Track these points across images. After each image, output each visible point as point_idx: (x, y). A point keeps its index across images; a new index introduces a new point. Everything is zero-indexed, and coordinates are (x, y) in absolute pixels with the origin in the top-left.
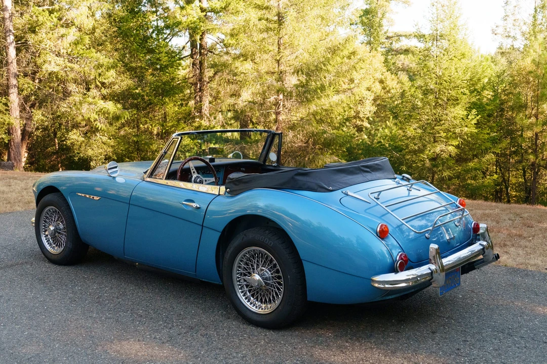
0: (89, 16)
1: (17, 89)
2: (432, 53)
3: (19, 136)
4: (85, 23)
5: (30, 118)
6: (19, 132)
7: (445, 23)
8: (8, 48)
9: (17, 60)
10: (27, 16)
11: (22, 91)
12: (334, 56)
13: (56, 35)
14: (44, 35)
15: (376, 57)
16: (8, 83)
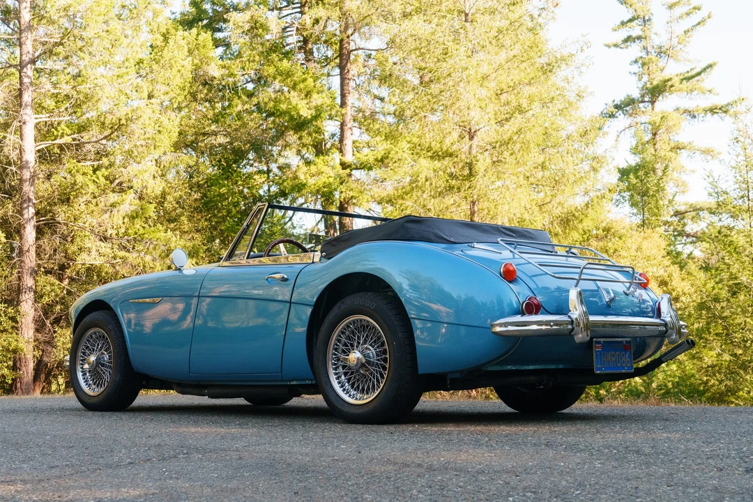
0: (156, 175)
1: (32, 293)
3: (30, 372)
4: (149, 185)
5: (50, 343)
6: (31, 365)
8: (25, 228)
9: (36, 247)
10: (56, 179)
11: (42, 297)
12: (567, 231)
13: (101, 205)
14: (83, 207)
16: (19, 284)
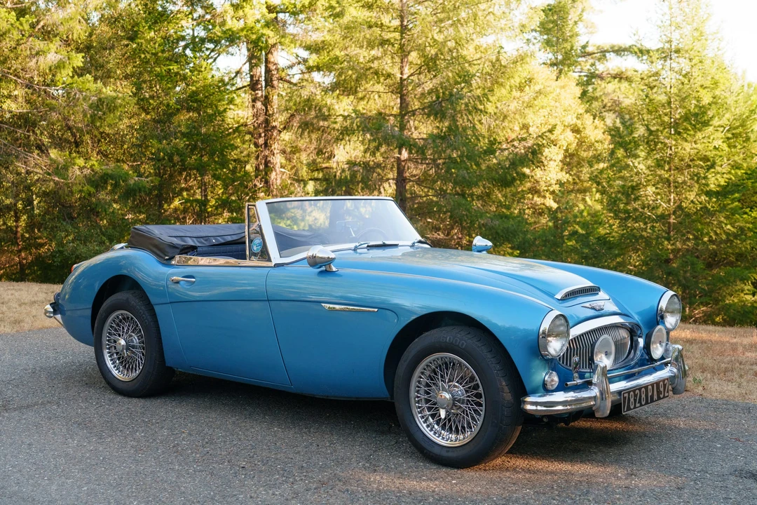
0: (81, 20)
2: (663, 81)
4: (75, 31)
7: (685, 30)
13: (27, 52)
15: (567, 88)
